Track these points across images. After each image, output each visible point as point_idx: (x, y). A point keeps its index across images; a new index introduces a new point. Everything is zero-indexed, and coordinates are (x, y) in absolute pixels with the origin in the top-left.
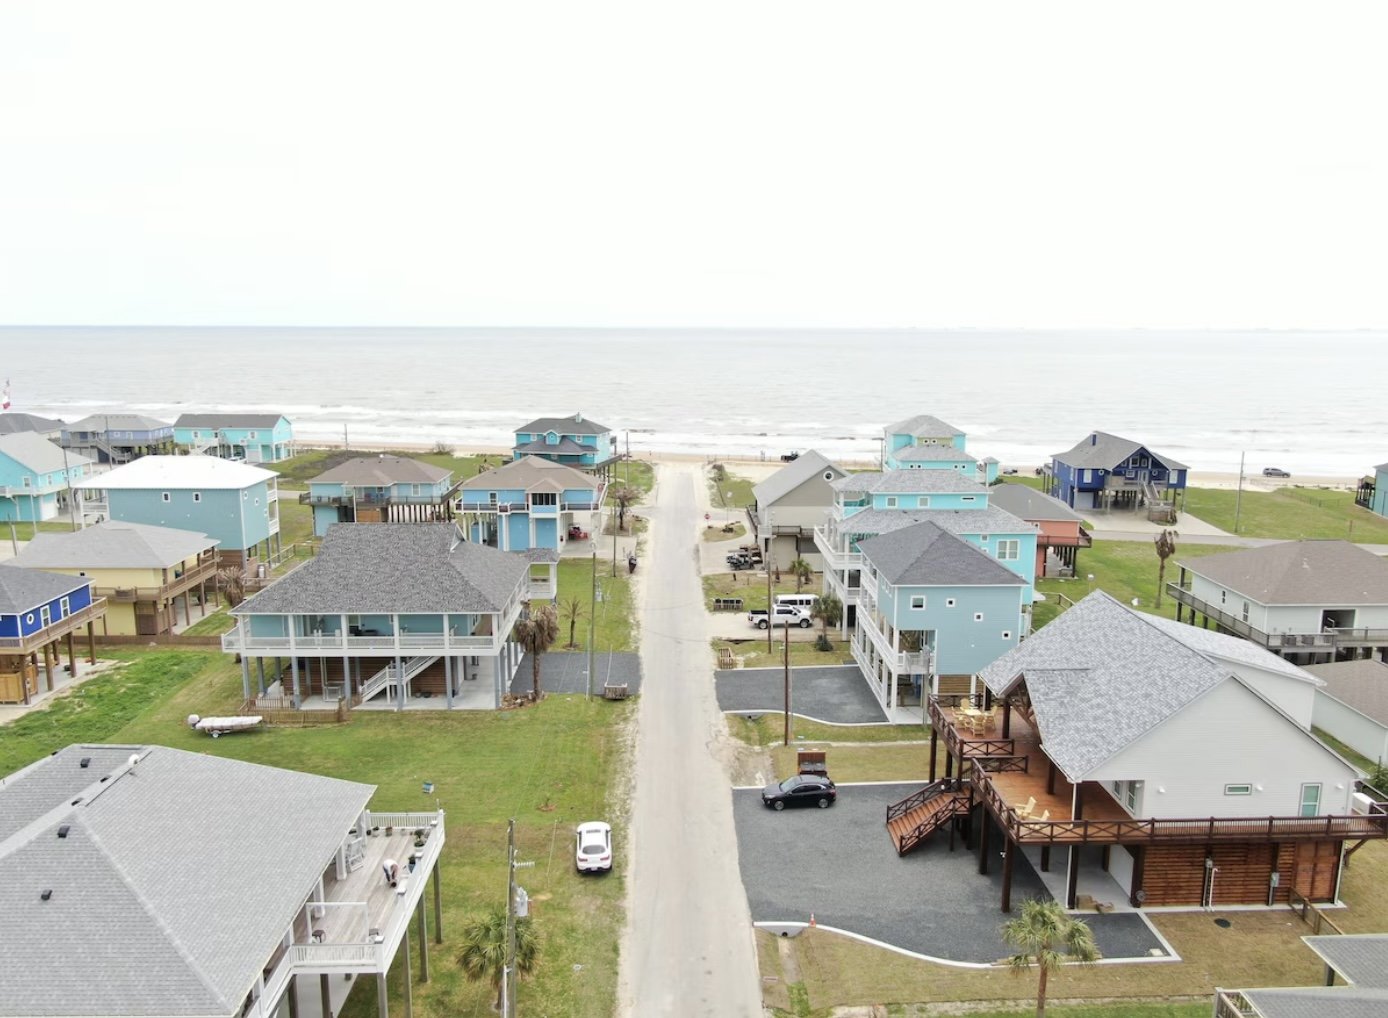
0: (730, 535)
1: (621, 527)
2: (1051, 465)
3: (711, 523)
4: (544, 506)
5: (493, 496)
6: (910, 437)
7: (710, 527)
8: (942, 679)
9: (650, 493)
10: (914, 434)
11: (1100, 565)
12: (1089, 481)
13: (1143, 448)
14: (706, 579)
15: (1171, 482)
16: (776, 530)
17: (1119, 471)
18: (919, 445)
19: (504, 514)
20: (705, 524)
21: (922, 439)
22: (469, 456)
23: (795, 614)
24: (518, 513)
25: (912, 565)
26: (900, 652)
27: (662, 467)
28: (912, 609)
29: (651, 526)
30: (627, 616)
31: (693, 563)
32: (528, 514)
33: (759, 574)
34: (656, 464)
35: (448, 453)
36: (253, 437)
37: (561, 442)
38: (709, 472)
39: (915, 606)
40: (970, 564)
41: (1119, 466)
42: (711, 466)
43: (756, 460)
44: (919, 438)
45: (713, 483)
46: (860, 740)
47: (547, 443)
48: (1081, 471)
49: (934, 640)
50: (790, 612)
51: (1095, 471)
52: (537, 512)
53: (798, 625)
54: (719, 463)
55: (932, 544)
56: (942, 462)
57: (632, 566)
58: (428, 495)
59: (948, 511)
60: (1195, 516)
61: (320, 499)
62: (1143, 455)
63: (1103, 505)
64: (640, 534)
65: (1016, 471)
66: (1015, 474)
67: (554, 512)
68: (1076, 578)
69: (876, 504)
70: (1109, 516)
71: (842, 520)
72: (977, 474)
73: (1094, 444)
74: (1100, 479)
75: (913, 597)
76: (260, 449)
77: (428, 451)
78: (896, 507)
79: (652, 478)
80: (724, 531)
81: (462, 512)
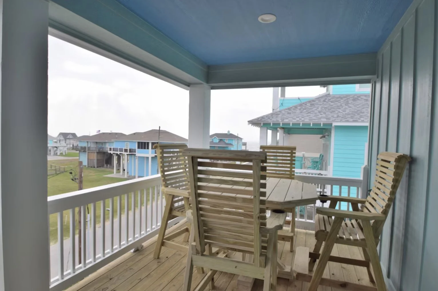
4: (143, 150)
5: (127, 145)
19: (126, 154)
32: (135, 154)
37: (218, 142)
52: (140, 153)
67: (149, 153)
81: (112, 152)
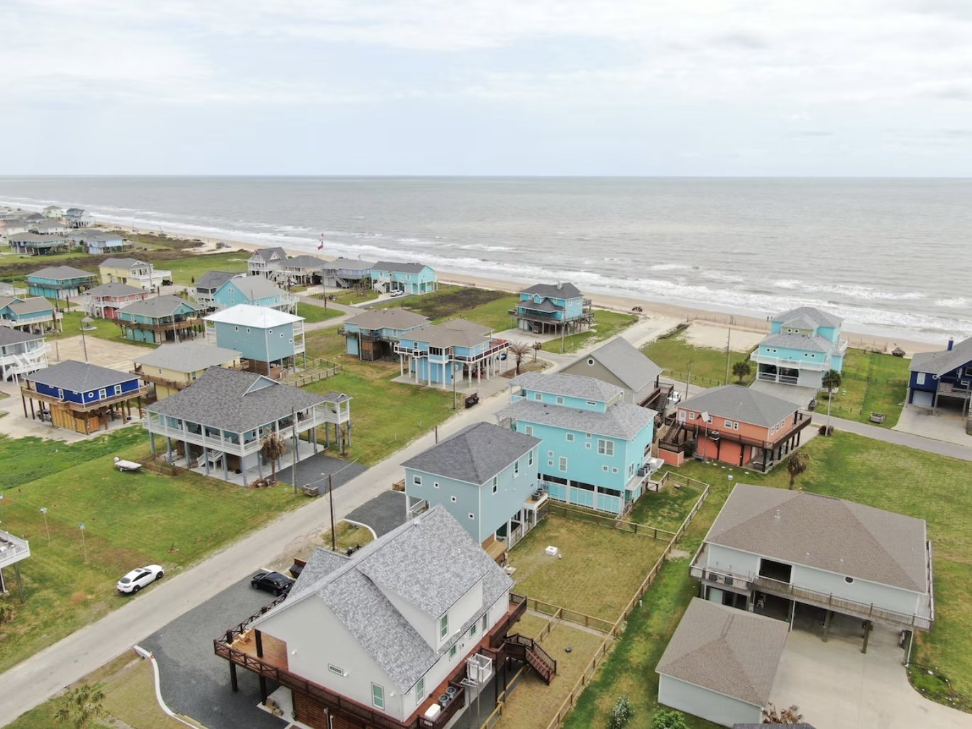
4: (436, 356)
5: (416, 344)
12: (923, 384)
19: (416, 357)
21: (787, 328)
24: (423, 357)
27: (650, 321)
28: (414, 484)
32: (428, 359)
34: (647, 318)
36: (409, 278)
37: (543, 302)
38: (669, 330)
39: (416, 482)
40: (457, 461)
44: (783, 327)
45: (656, 340)
47: (534, 302)
52: (432, 359)
54: (688, 323)
56: (794, 349)
59: (576, 410)
61: (349, 332)
67: (443, 360)
69: (528, 397)
73: (950, 348)
75: (415, 476)
76: (412, 286)
78: (540, 401)
79: (624, 330)
81: (398, 352)
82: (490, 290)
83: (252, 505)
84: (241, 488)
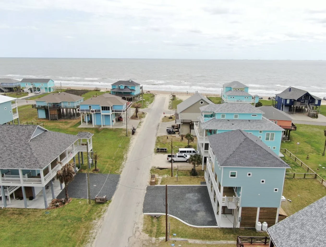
0: (171, 119)
1: (136, 116)
2: (275, 97)
3: (165, 115)
4: (106, 111)
5: (90, 107)
6: (231, 88)
7: (165, 117)
8: (243, 209)
9: (151, 104)
10: (232, 87)
11: (296, 134)
12: (289, 103)
13: (308, 93)
14: (158, 138)
15: (316, 104)
16: (183, 121)
17: (299, 100)
18: (234, 90)
19: (93, 113)
20: (163, 116)
21: (235, 89)
22: (104, 91)
23: (185, 158)
24: (98, 113)
25: (231, 155)
26: (224, 196)
27: (158, 95)
28: (230, 177)
29: (147, 116)
30: (124, 155)
31: (155, 131)
32: (100, 113)
33: (177, 136)
34: (156, 95)
35: (99, 91)
36: (42, 85)
37: (124, 88)
38: (171, 97)
39: (231, 176)
40: (260, 155)
41: (299, 99)
42: (172, 95)
43: (185, 94)
44: (233, 88)
45: (171, 101)
46: (202, 239)
47: (120, 88)
48: (286, 100)
49: (240, 191)
50: (183, 157)
51: (291, 100)
52: (103, 113)
53: (186, 162)
54: (174, 95)
55: (241, 144)
56: (241, 96)
57: (133, 133)
58: (73, 106)
59: (246, 120)
60: (323, 115)
61: (39, 106)
62: (307, 95)
63: (293, 111)
64: (142, 119)
65: (262, 98)
66: (262, 99)
67: (110, 113)
68: (289, 140)
69: (217, 117)
70: (294, 114)
71: (203, 123)
72: (252, 100)
73: (290, 91)
74: (292, 102)
75: (230, 171)
76: (44, 89)
77: (94, 90)
78: (225, 118)
79: (154, 99)
80: (169, 118)
81: (80, 112)
82: (80, 89)
83: (65, 223)
84: (44, 211)
